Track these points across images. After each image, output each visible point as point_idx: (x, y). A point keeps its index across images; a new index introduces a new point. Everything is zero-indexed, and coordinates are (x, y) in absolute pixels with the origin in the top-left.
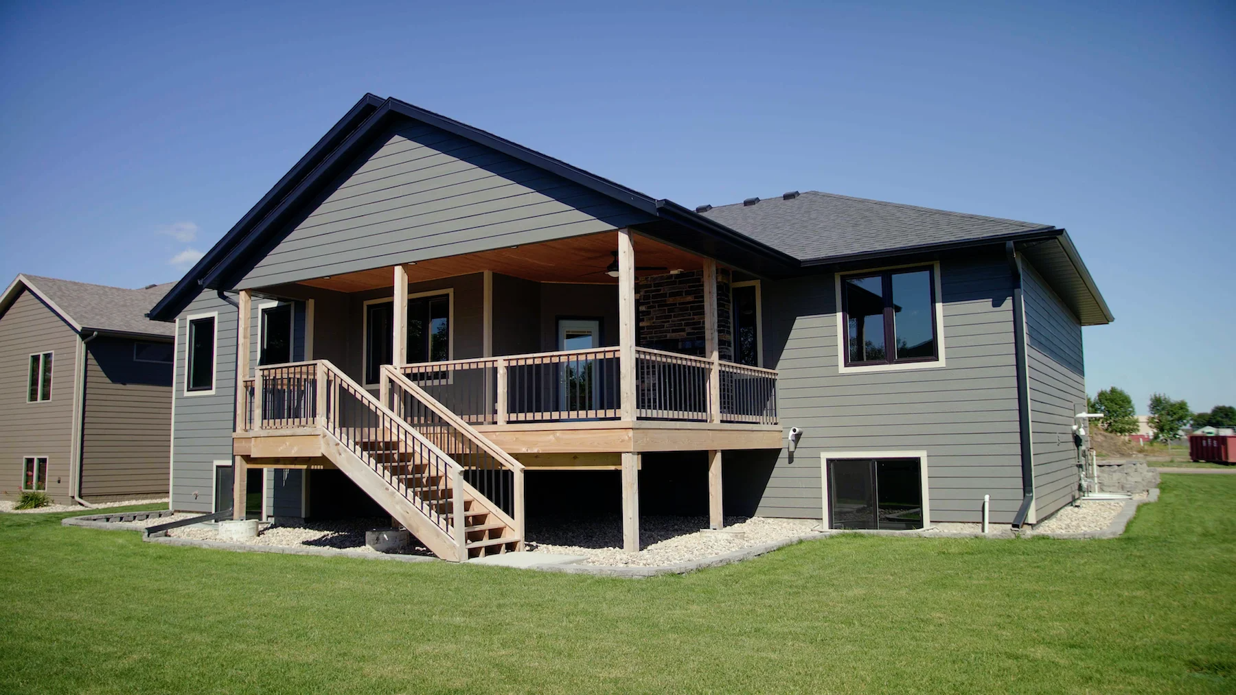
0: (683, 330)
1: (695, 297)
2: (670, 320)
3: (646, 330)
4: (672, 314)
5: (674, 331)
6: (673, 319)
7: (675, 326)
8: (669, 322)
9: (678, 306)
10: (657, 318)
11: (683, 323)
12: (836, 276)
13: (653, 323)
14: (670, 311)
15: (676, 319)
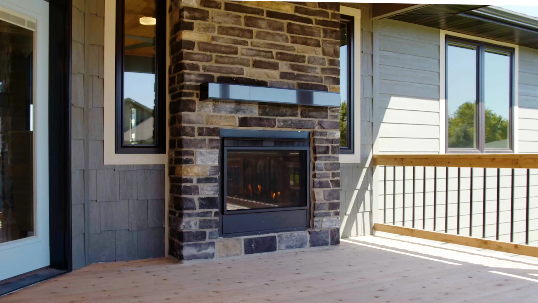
0: (275, 67)
1: (297, 10)
2: (249, 41)
3: (196, 50)
4: (255, 30)
5: (257, 64)
6: (255, 40)
7: (259, 56)
8: (245, 43)
9: (265, 17)
10: (223, 30)
11: (274, 52)
12: (441, 34)
13: (213, 38)
14: (249, 21)
15: (262, 41)
